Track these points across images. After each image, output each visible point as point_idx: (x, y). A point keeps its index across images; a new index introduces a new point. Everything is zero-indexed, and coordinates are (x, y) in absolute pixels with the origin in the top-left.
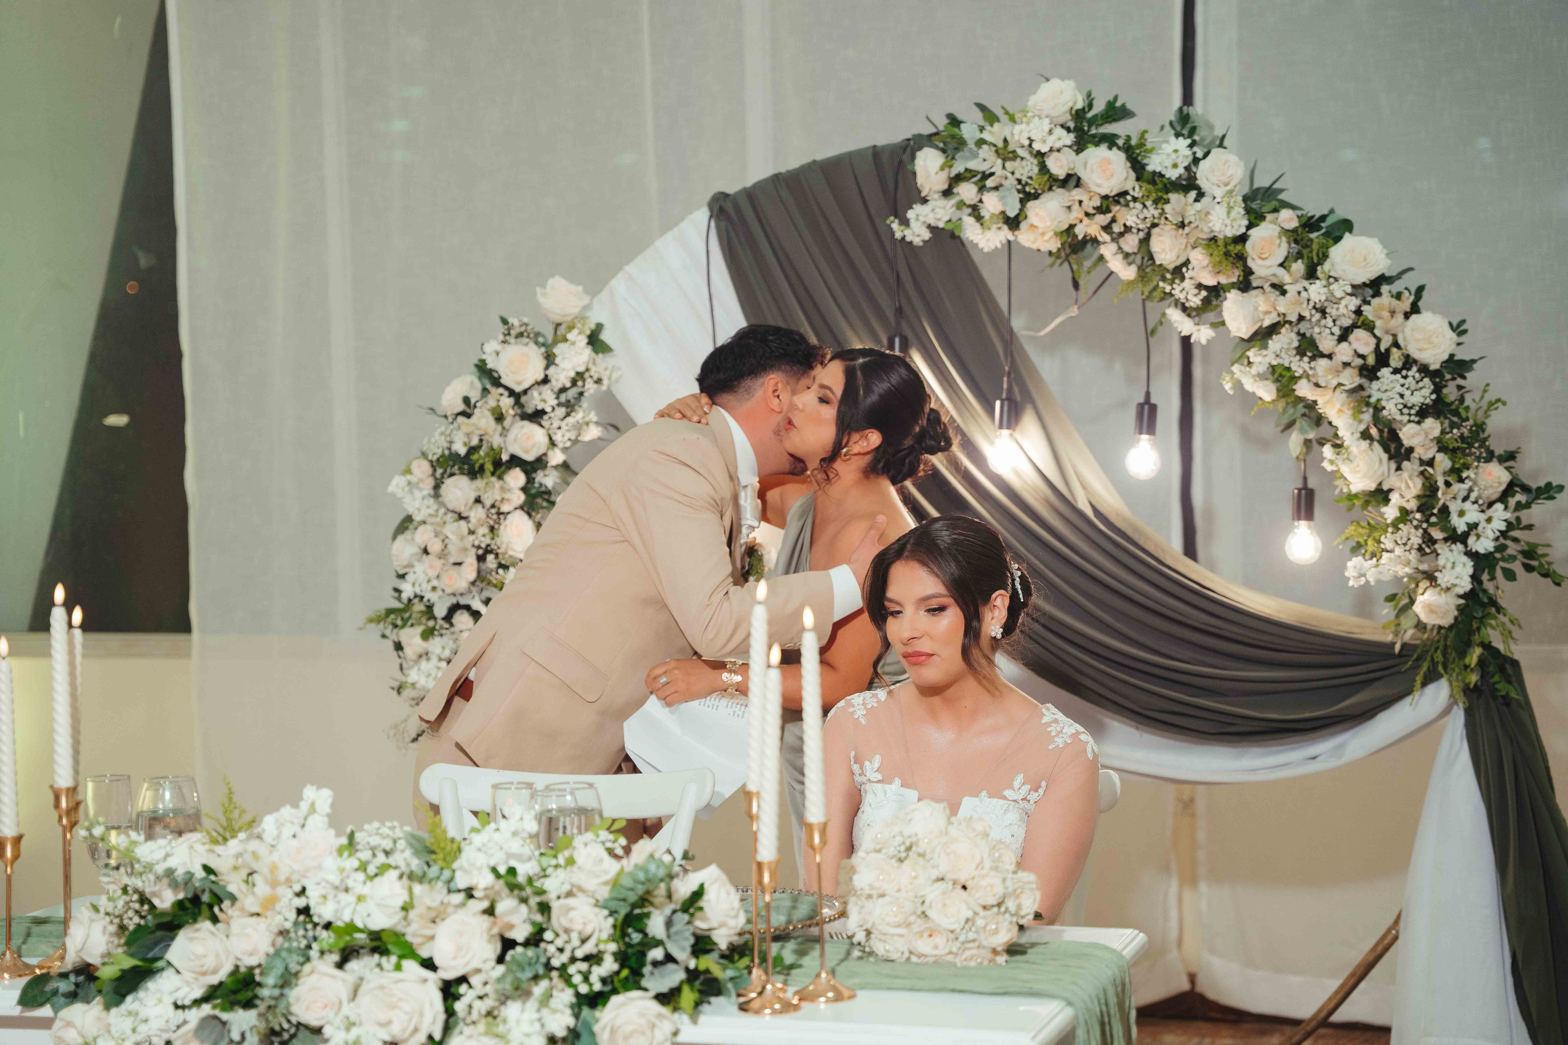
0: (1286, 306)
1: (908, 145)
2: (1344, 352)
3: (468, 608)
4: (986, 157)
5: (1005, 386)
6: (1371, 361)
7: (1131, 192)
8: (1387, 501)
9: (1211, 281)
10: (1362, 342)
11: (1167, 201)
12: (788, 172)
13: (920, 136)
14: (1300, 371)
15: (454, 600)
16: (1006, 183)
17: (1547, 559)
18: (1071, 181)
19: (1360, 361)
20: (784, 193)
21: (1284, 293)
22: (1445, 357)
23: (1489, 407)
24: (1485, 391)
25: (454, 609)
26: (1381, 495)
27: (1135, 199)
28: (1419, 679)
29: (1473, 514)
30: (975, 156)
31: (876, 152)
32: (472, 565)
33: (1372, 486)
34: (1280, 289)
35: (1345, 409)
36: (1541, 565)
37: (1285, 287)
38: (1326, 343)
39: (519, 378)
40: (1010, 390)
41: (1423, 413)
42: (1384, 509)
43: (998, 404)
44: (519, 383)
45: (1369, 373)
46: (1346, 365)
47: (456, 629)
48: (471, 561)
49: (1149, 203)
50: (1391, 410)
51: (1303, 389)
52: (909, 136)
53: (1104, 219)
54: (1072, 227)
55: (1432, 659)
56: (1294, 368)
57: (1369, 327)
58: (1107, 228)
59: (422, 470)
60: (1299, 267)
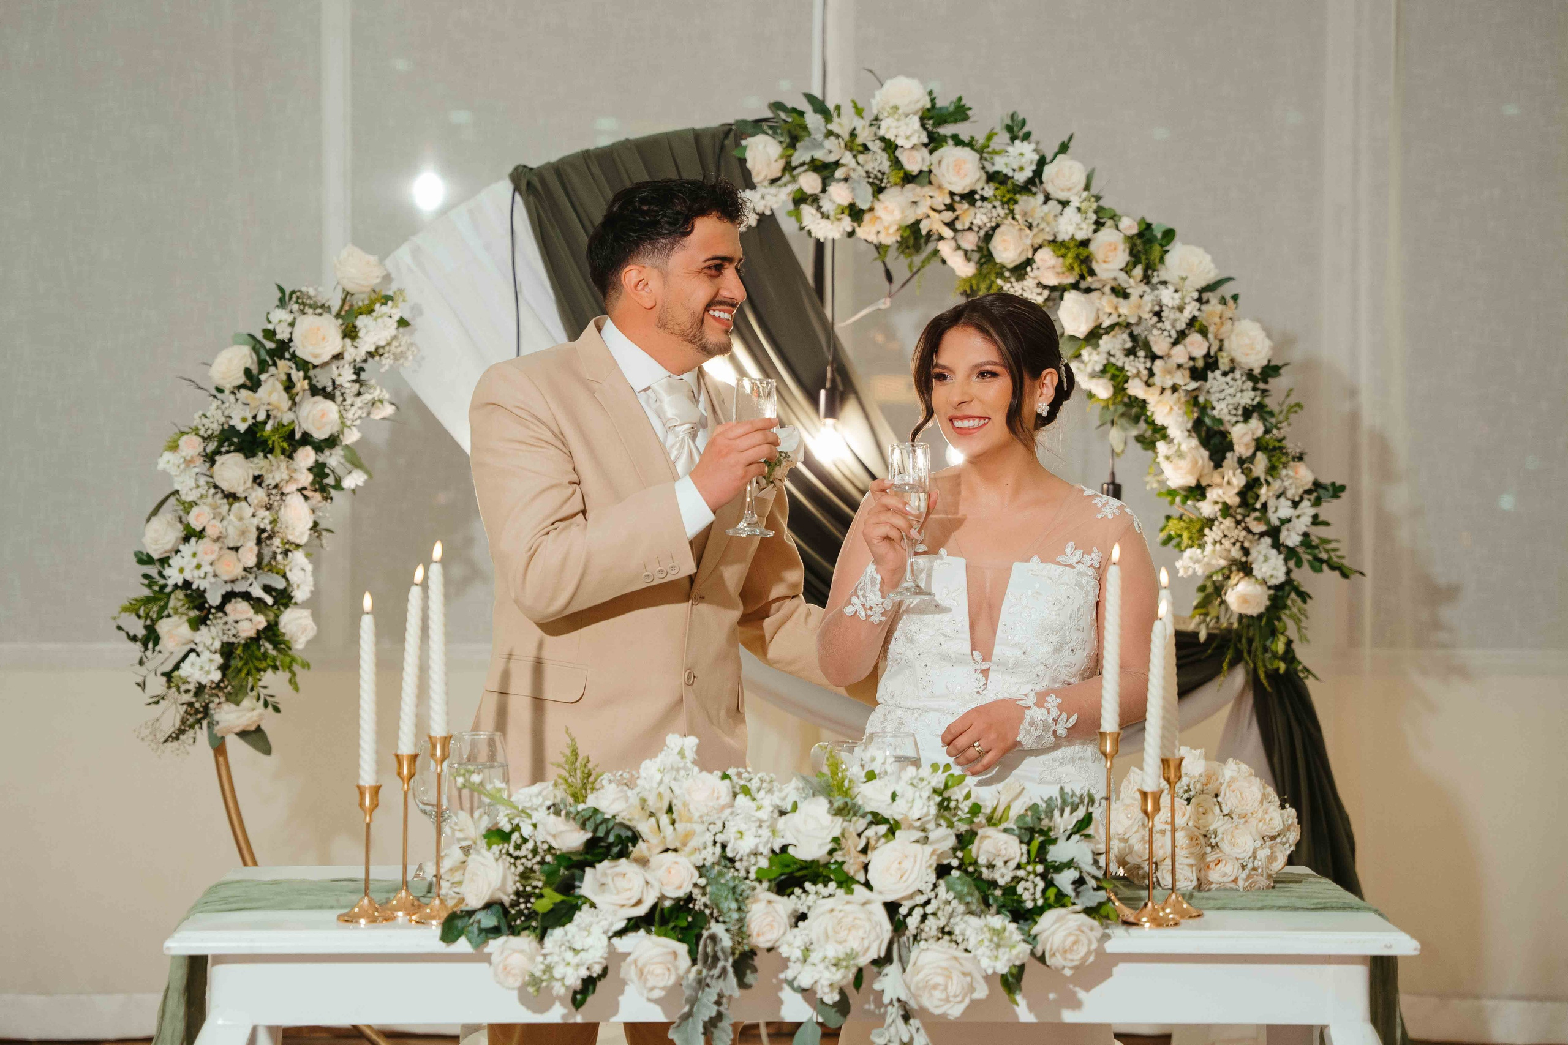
0: (1126, 309)
1: (731, 130)
2: (1180, 354)
3: (246, 596)
4: (832, 148)
5: (829, 375)
6: (1200, 364)
7: (980, 192)
8: (1203, 496)
9: (1053, 281)
10: (1197, 346)
11: (1016, 202)
12: (597, 149)
13: (744, 122)
14: (1134, 371)
15: (228, 588)
16: (853, 175)
17: (1338, 553)
18: (922, 178)
19: (1191, 363)
20: (596, 170)
21: (1126, 296)
22: (1265, 363)
23: (1288, 412)
24: (1288, 396)
25: (228, 597)
26: (1198, 491)
27: (983, 199)
28: (1225, 666)
29: (1284, 510)
30: (820, 146)
31: (697, 136)
32: (251, 550)
33: (1192, 482)
34: (1121, 293)
35: (1176, 408)
36: (1330, 558)
37: (1128, 291)
38: (1160, 345)
39: (317, 351)
40: (833, 380)
41: (1247, 414)
42: (1200, 504)
43: (823, 394)
44: (316, 356)
45: (1198, 374)
46: (1179, 366)
47: (230, 619)
48: (251, 544)
49: (997, 204)
50: (1221, 410)
51: (1136, 389)
52: (732, 121)
53: (948, 216)
54: (918, 222)
55: (1235, 645)
56: (1127, 367)
57: (1204, 332)
58: (951, 225)
59: (192, 446)
60: (1138, 271)
